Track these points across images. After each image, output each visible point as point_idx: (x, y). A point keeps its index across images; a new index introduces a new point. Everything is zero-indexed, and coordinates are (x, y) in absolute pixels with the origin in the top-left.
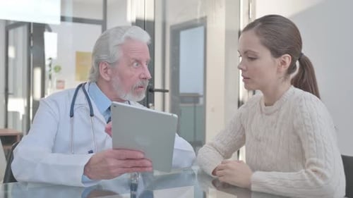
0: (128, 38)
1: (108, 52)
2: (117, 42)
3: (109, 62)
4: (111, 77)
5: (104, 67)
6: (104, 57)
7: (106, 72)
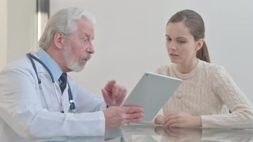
0: (83, 17)
1: (66, 24)
2: (75, 18)
3: (65, 33)
4: (62, 46)
5: (59, 36)
6: (61, 28)
7: (60, 42)
